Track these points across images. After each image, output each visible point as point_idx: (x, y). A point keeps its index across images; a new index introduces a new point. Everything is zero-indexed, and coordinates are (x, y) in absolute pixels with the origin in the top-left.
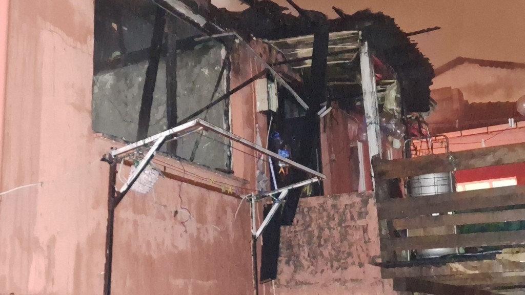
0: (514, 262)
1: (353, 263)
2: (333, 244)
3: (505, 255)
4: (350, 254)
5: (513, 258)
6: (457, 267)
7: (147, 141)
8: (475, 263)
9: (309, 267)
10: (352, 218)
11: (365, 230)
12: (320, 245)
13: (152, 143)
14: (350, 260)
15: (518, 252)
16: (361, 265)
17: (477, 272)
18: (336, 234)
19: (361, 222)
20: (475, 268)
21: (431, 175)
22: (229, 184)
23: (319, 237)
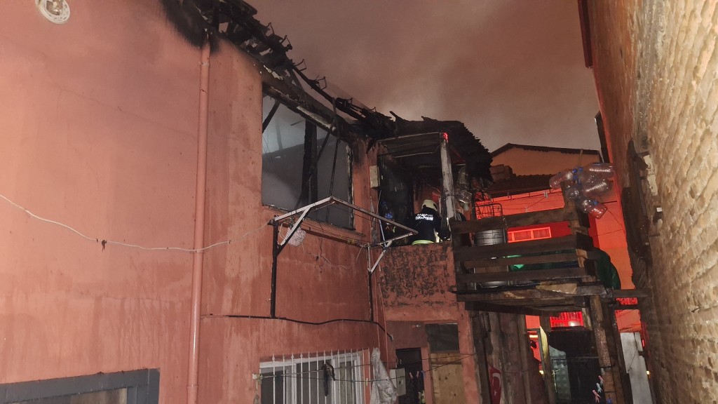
0: (548, 291)
1: (437, 291)
2: (423, 278)
3: (542, 286)
4: (435, 284)
5: (548, 289)
6: (510, 294)
7: (299, 211)
8: (521, 292)
9: (407, 293)
10: (436, 260)
11: (445, 268)
12: (414, 278)
13: (302, 212)
14: (435, 288)
15: (551, 284)
16: (443, 292)
17: (523, 298)
18: (425, 271)
19: (442, 263)
20: (522, 295)
21: (490, 232)
22: (353, 238)
23: (414, 273)
